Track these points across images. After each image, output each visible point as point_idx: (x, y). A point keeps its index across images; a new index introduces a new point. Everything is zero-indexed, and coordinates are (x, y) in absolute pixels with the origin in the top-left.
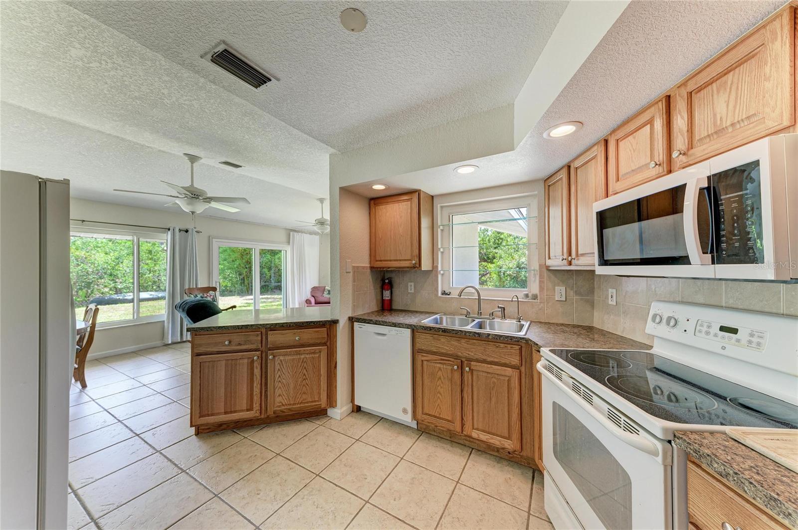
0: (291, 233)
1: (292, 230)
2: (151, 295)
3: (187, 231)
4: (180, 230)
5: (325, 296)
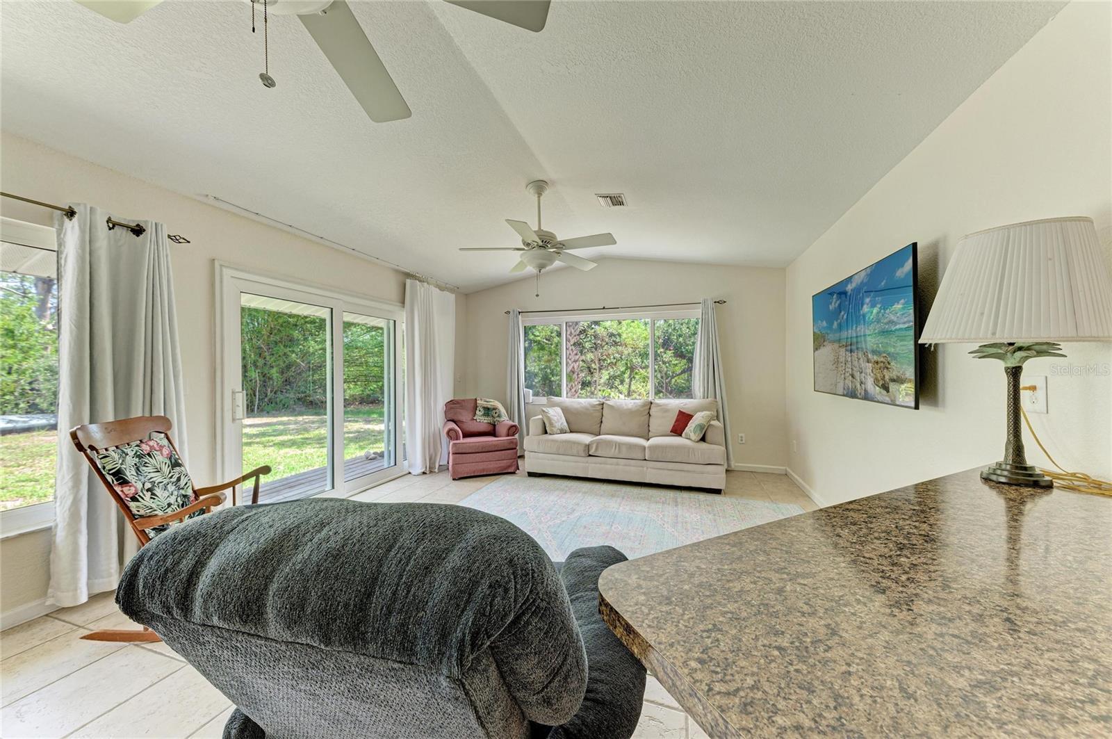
0: (408, 282)
1: (408, 275)
2: (10, 421)
3: (138, 231)
4: (112, 225)
5: (478, 421)
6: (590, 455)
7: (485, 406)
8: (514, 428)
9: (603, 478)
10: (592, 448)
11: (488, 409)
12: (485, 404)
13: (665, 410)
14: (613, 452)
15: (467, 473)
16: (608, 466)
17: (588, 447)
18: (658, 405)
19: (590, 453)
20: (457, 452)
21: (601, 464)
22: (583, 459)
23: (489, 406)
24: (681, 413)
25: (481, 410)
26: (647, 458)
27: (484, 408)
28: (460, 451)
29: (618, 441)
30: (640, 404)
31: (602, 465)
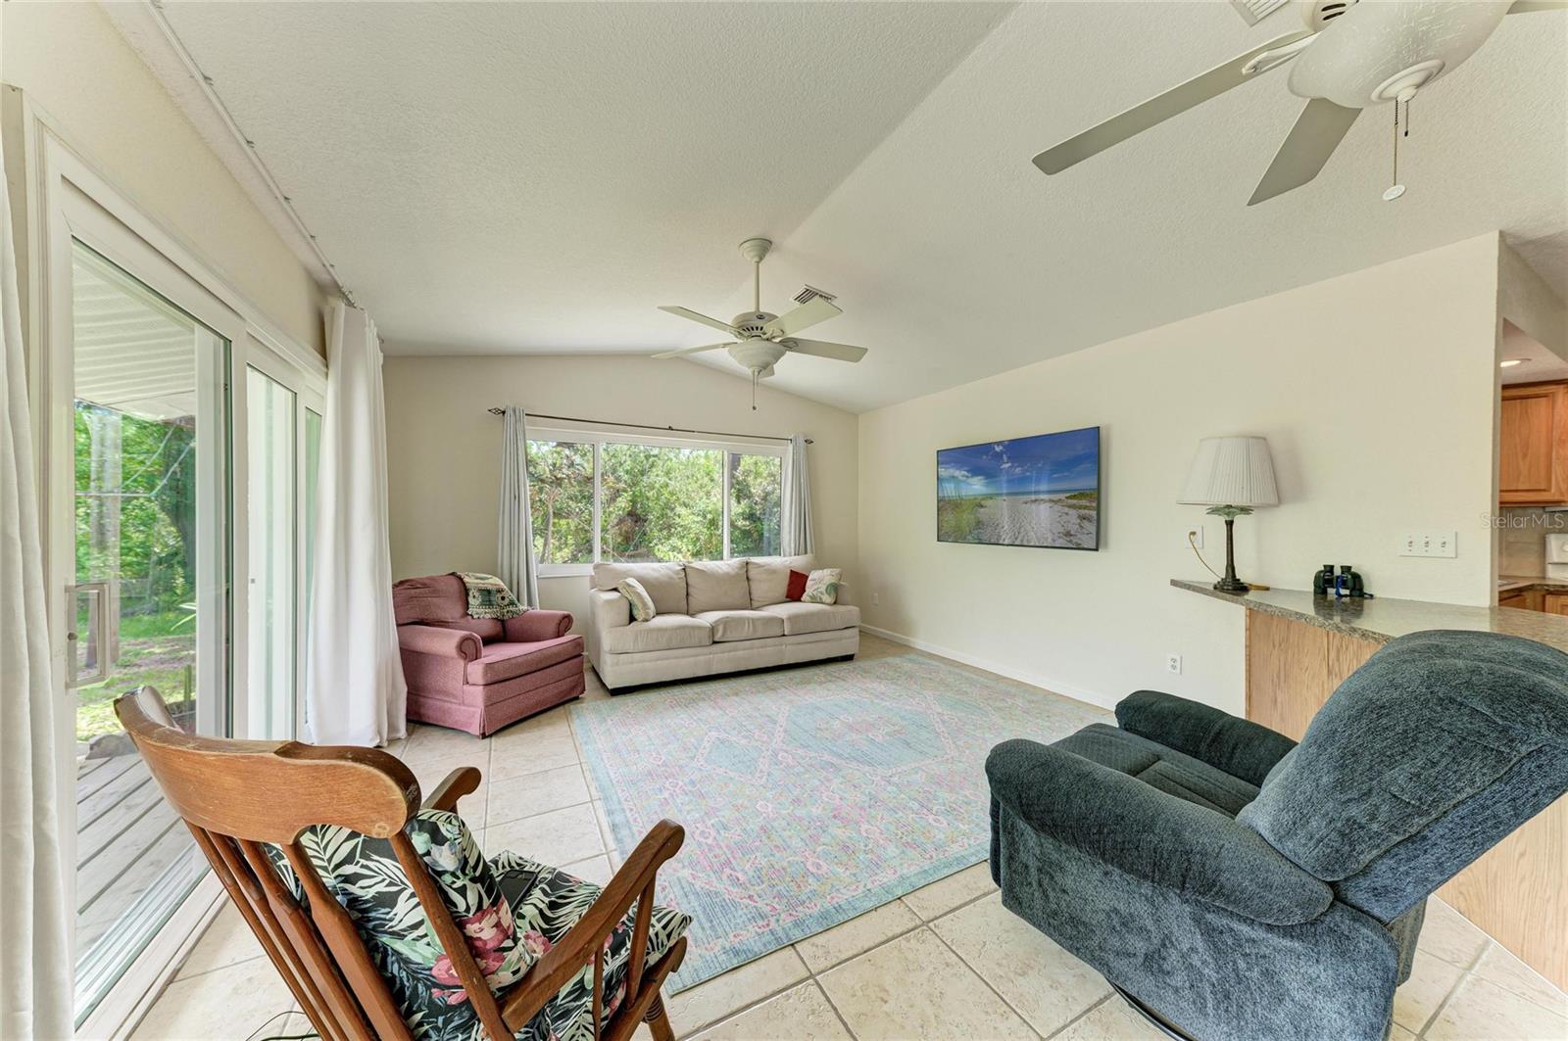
5: (476, 616)
6: (715, 643)
7: (483, 587)
8: (566, 619)
9: (733, 670)
10: (718, 631)
11: (489, 592)
12: (482, 584)
13: (772, 571)
14: (747, 631)
15: (510, 718)
16: (740, 653)
17: (713, 629)
18: (759, 566)
19: (716, 639)
20: (496, 678)
21: (729, 651)
22: (706, 650)
23: (489, 587)
24: (793, 573)
25: (477, 594)
26: (786, 633)
27: (481, 590)
28: (502, 677)
29: (751, 616)
30: (736, 565)
31: (733, 653)
